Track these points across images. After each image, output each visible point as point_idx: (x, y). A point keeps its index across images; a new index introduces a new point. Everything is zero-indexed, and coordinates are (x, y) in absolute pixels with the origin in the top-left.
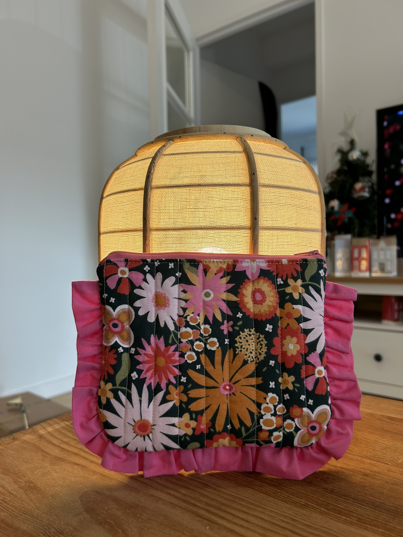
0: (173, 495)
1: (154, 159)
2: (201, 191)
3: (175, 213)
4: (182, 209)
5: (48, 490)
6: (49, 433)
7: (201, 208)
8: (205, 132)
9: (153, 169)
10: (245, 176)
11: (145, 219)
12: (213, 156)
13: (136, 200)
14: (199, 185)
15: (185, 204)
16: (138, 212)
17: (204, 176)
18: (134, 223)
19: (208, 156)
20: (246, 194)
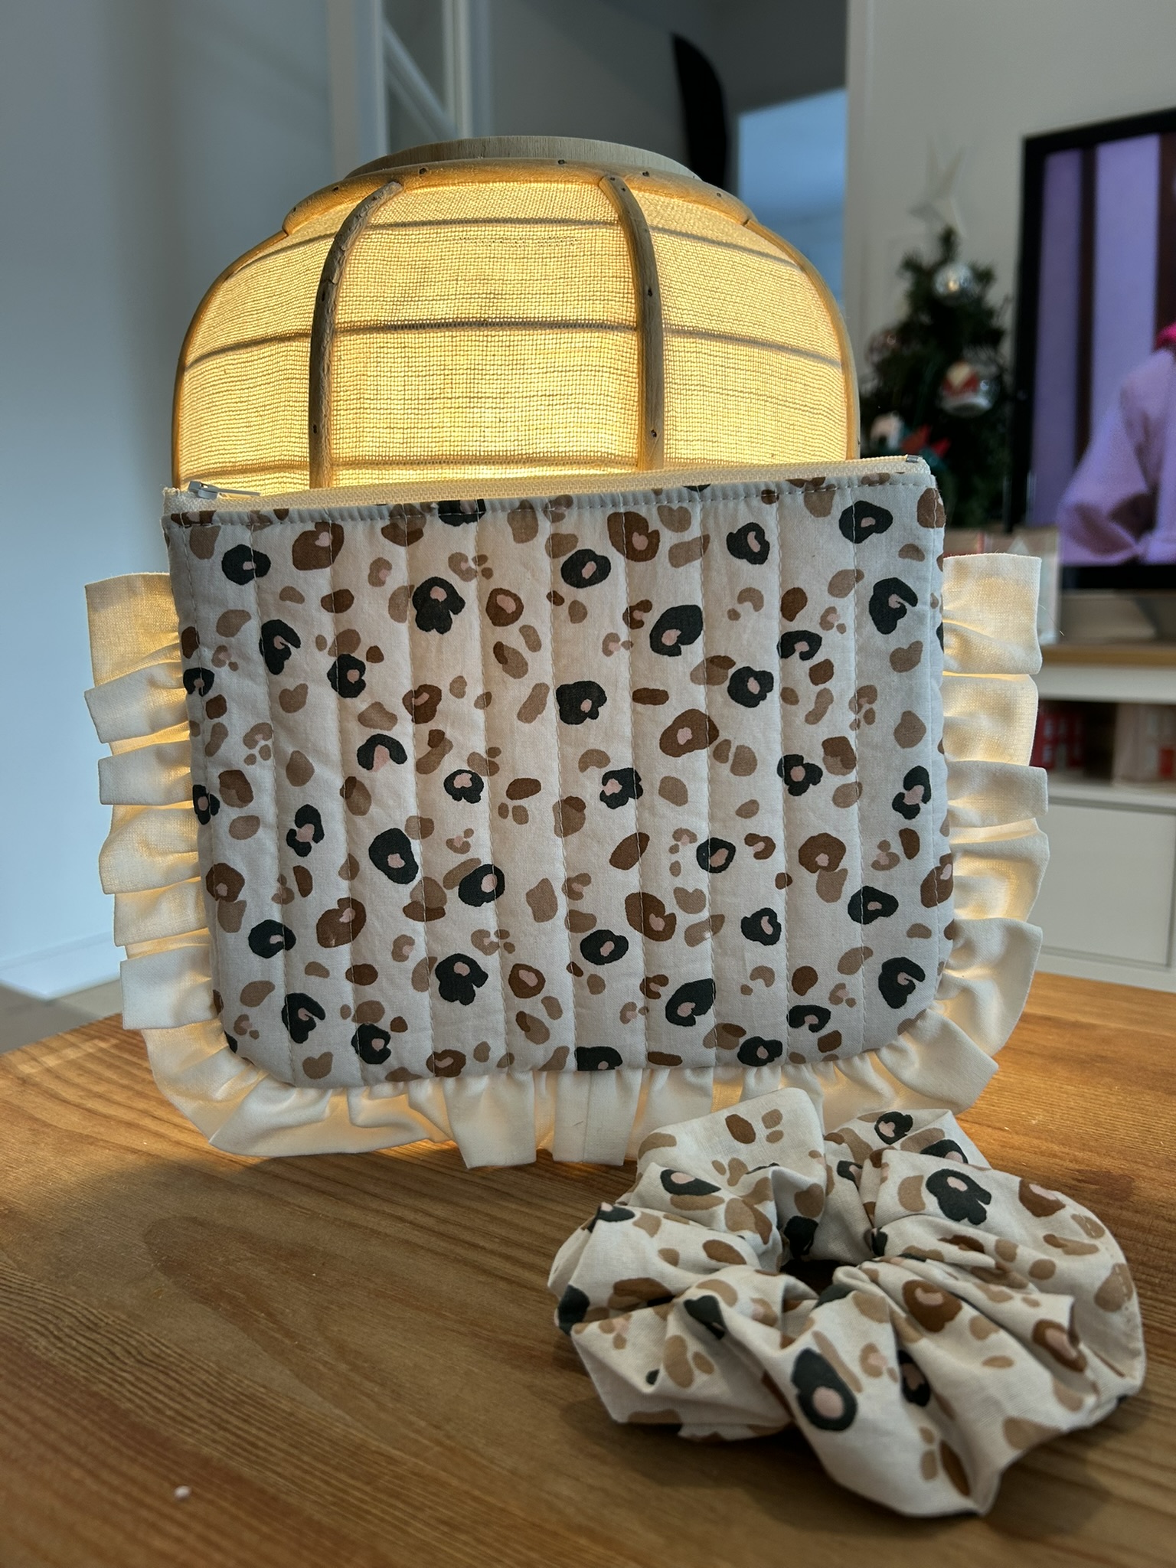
0: (411, 1223)
1: (341, 240)
2: (487, 341)
3: (409, 411)
4: (429, 399)
5: (52, 1219)
6: (49, 1070)
7: (489, 397)
8: (503, 159)
9: (338, 269)
10: (623, 297)
11: (315, 431)
12: (524, 233)
13: (287, 369)
14: (482, 325)
15: (439, 382)
16: (293, 408)
17: (496, 296)
18: (281, 444)
19: (509, 233)
20: (624, 354)
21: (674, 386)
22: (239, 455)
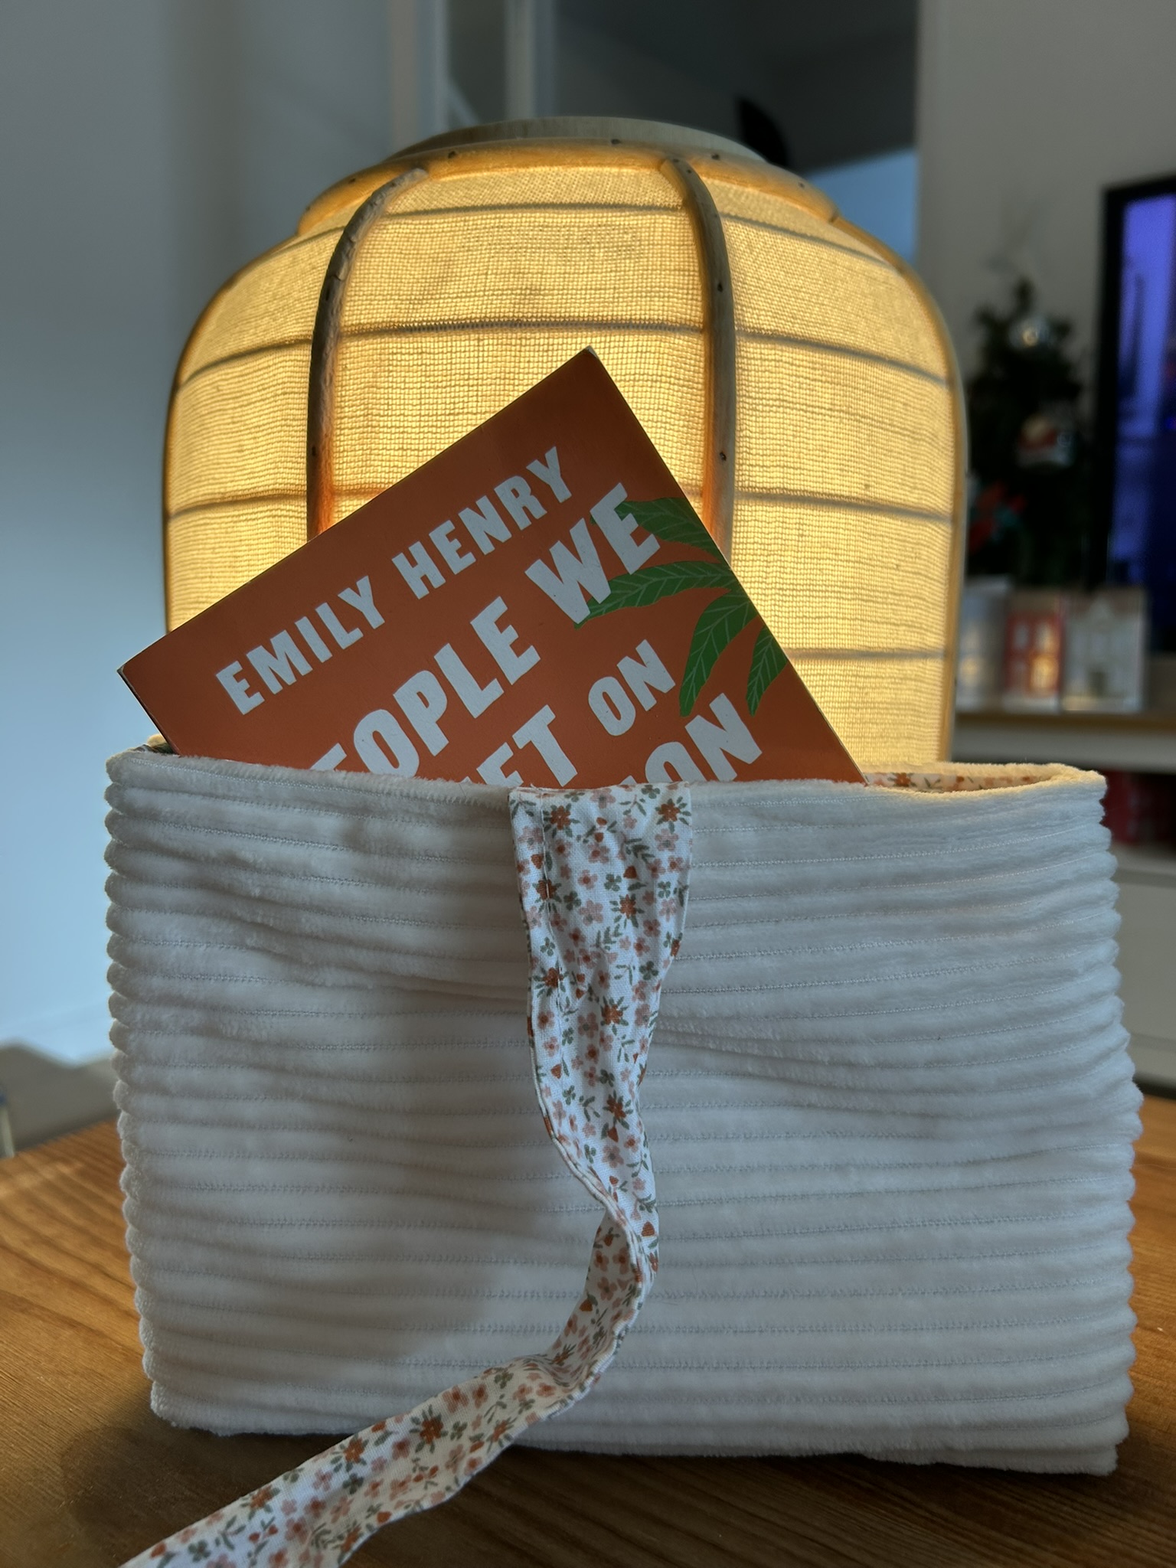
1: (351, 230)
2: (521, 345)
3: (426, 430)
4: (450, 414)
8: (546, 139)
9: (345, 265)
10: (688, 294)
11: (314, 455)
12: (569, 220)
13: (285, 383)
14: (516, 325)
15: (461, 394)
16: (291, 428)
17: (535, 291)
18: (276, 470)
19: (551, 220)
20: (688, 361)
21: (747, 400)
22: (229, 484)
